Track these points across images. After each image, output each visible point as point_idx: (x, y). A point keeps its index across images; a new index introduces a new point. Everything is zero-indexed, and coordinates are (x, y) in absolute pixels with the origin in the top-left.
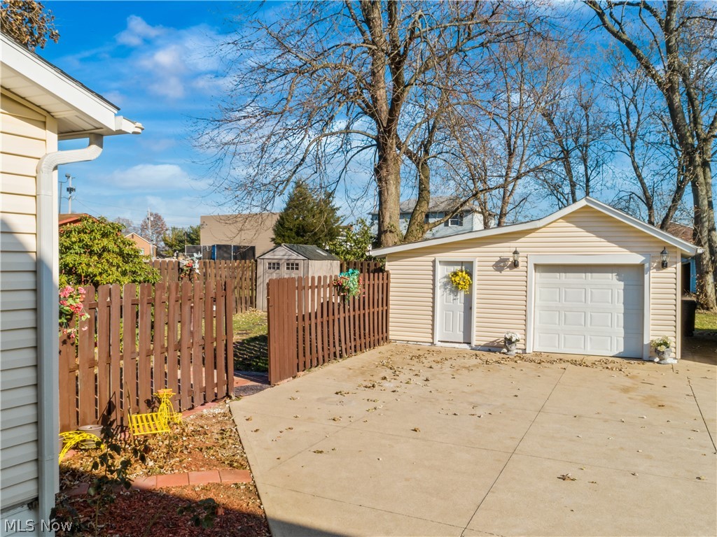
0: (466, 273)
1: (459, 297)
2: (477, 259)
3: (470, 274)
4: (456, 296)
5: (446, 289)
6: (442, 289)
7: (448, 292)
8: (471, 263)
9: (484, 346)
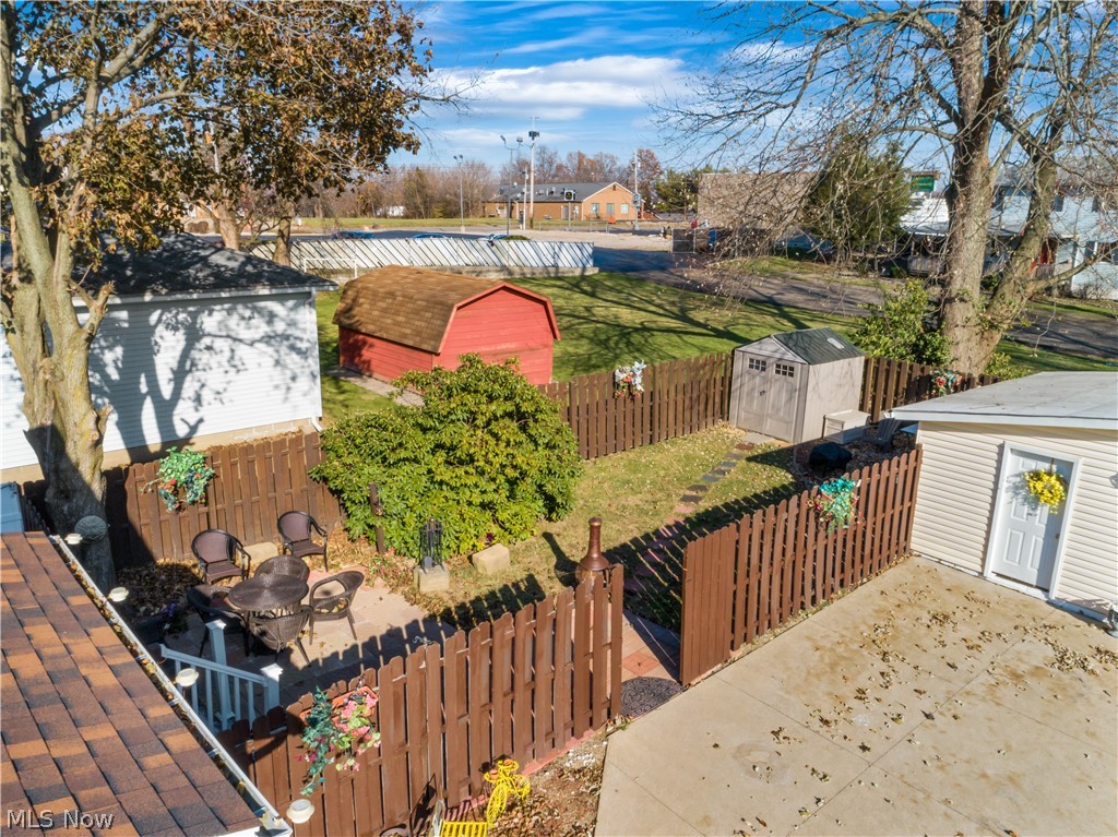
0: (1058, 479)
1: (1038, 512)
2: (1082, 460)
3: (1065, 482)
4: (1034, 509)
5: (1017, 494)
6: (1011, 494)
7: (1020, 500)
8: (1070, 465)
9: (1073, 603)
